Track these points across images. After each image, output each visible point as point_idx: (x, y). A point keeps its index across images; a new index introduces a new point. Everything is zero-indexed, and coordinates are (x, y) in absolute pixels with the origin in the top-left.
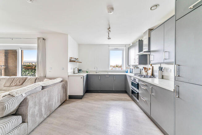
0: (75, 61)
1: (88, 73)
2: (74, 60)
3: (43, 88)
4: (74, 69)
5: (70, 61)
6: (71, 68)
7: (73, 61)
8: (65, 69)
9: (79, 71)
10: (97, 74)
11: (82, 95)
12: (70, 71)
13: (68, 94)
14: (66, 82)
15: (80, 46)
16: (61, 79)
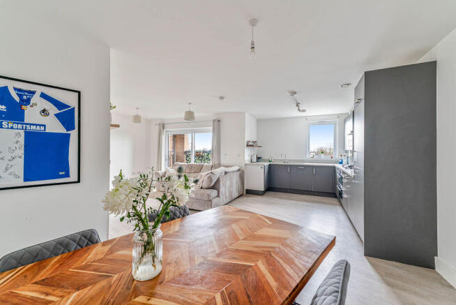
0: (253, 146)
1: (271, 163)
2: (252, 144)
3: (226, 173)
4: (251, 156)
5: (247, 146)
6: (248, 154)
7: (251, 146)
8: (241, 155)
9: (259, 159)
10: (286, 164)
11: (263, 190)
12: (247, 158)
13: (245, 188)
14: (243, 172)
15: (260, 122)
16: (238, 168)
